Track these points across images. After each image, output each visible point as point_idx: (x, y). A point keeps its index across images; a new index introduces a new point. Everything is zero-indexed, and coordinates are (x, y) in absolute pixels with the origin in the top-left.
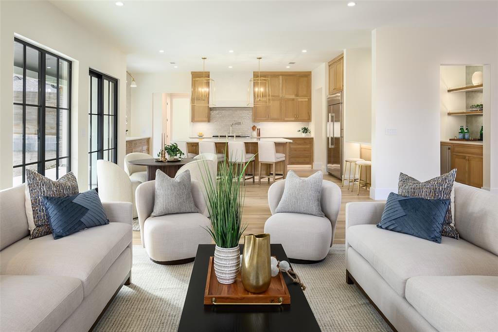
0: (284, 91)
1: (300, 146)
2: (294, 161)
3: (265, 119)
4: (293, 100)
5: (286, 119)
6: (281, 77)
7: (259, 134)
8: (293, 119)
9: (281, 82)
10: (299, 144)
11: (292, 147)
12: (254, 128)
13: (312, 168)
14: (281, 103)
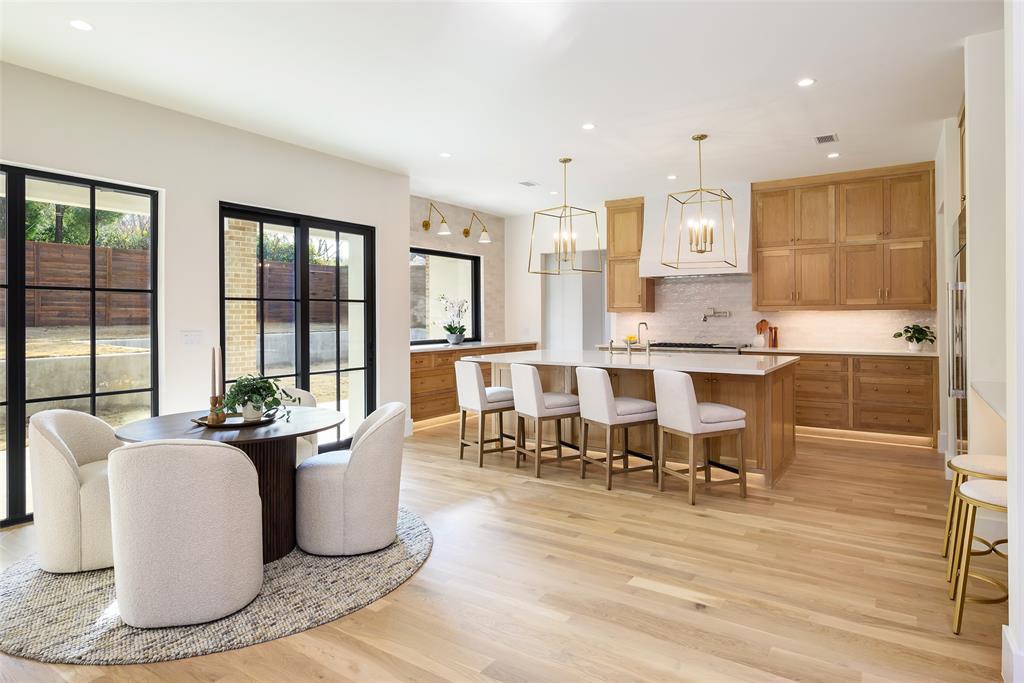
0: (843, 224)
1: (890, 380)
2: (871, 421)
3: (786, 302)
4: (872, 247)
5: (850, 302)
6: (831, 190)
7: (774, 343)
8: (874, 302)
9: (832, 199)
10: (885, 373)
11: (863, 379)
12: (762, 327)
13: (935, 447)
14: (833, 260)
